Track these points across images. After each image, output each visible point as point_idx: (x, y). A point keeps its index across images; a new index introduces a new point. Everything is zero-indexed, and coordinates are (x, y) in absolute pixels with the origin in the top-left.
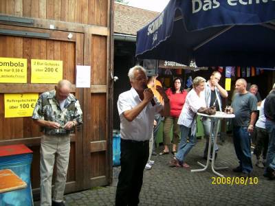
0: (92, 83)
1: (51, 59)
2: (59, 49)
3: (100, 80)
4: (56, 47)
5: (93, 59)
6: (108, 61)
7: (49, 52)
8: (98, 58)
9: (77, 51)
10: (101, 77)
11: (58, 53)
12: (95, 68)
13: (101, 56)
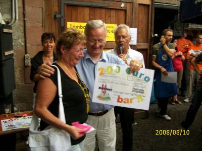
0: (138, 41)
1: (108, 23)
2: (115, 16)
3: (144, 39)
4: (112, 14)
5: (138, 23)
6: (150, 25)
7: (107, 17)
8: (142, 22)
9: (127, 17)
10: (144, 37)
11: (113, 19)
12: (140, 30)
13: (145, 21)
